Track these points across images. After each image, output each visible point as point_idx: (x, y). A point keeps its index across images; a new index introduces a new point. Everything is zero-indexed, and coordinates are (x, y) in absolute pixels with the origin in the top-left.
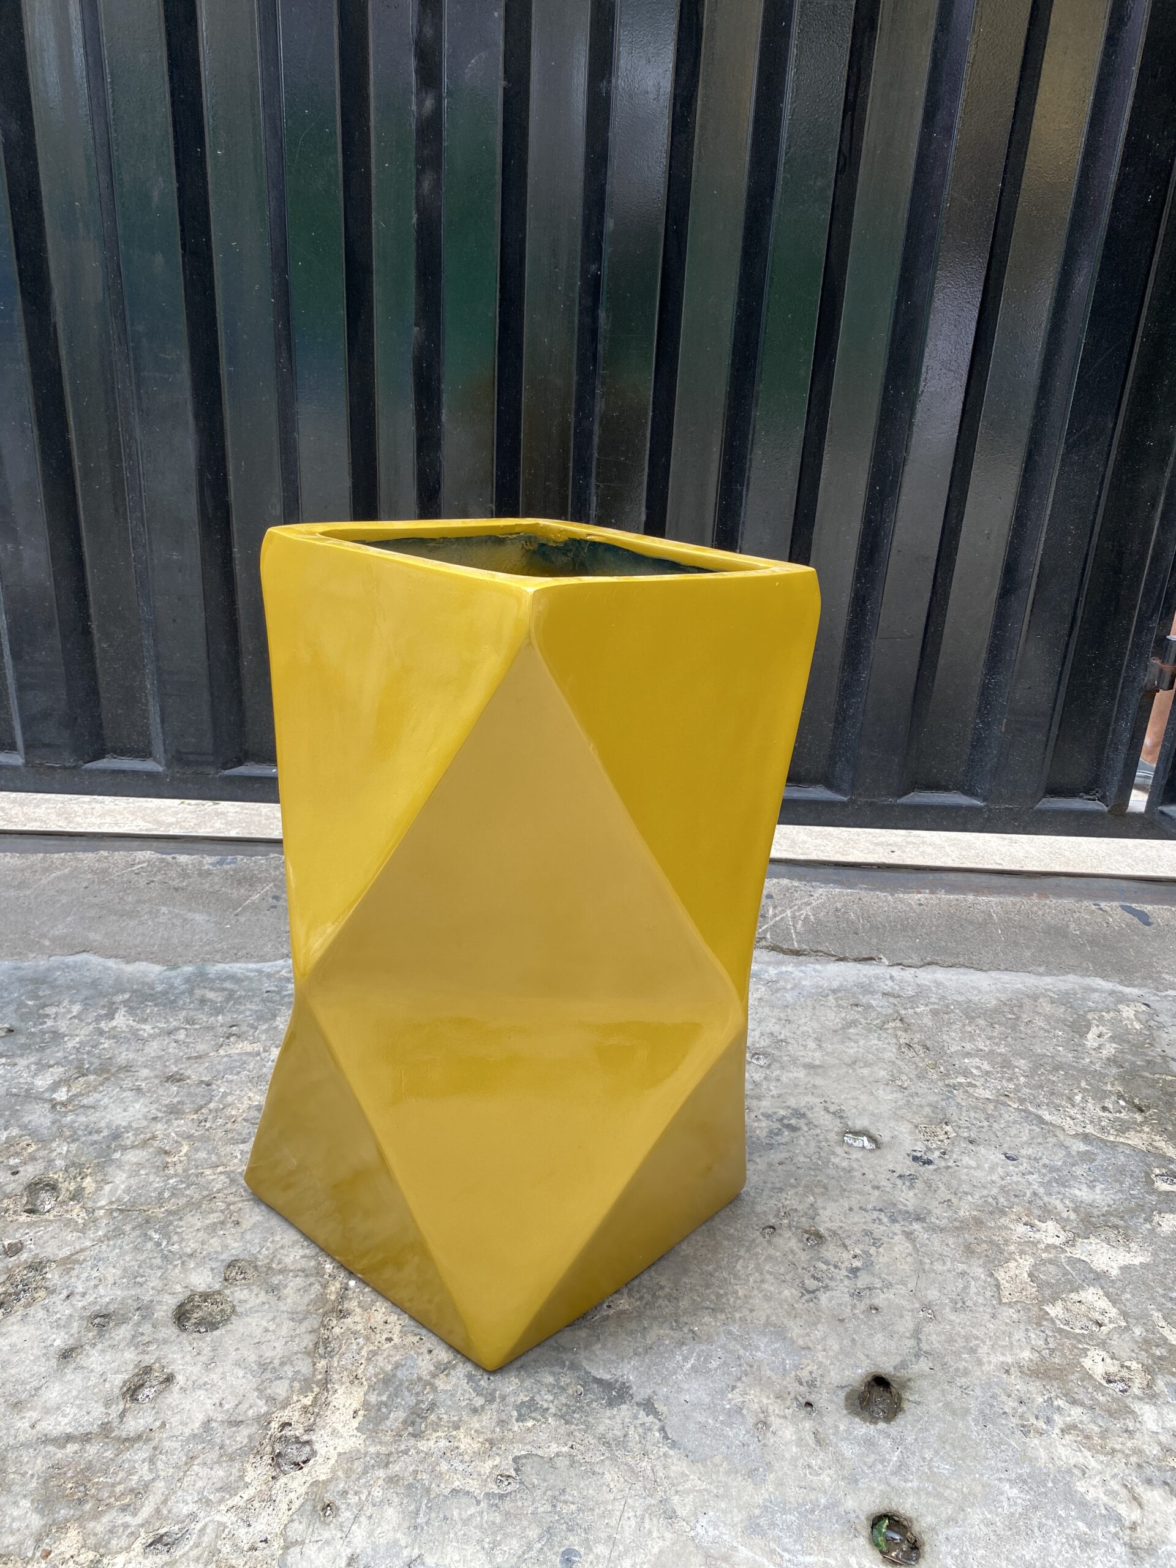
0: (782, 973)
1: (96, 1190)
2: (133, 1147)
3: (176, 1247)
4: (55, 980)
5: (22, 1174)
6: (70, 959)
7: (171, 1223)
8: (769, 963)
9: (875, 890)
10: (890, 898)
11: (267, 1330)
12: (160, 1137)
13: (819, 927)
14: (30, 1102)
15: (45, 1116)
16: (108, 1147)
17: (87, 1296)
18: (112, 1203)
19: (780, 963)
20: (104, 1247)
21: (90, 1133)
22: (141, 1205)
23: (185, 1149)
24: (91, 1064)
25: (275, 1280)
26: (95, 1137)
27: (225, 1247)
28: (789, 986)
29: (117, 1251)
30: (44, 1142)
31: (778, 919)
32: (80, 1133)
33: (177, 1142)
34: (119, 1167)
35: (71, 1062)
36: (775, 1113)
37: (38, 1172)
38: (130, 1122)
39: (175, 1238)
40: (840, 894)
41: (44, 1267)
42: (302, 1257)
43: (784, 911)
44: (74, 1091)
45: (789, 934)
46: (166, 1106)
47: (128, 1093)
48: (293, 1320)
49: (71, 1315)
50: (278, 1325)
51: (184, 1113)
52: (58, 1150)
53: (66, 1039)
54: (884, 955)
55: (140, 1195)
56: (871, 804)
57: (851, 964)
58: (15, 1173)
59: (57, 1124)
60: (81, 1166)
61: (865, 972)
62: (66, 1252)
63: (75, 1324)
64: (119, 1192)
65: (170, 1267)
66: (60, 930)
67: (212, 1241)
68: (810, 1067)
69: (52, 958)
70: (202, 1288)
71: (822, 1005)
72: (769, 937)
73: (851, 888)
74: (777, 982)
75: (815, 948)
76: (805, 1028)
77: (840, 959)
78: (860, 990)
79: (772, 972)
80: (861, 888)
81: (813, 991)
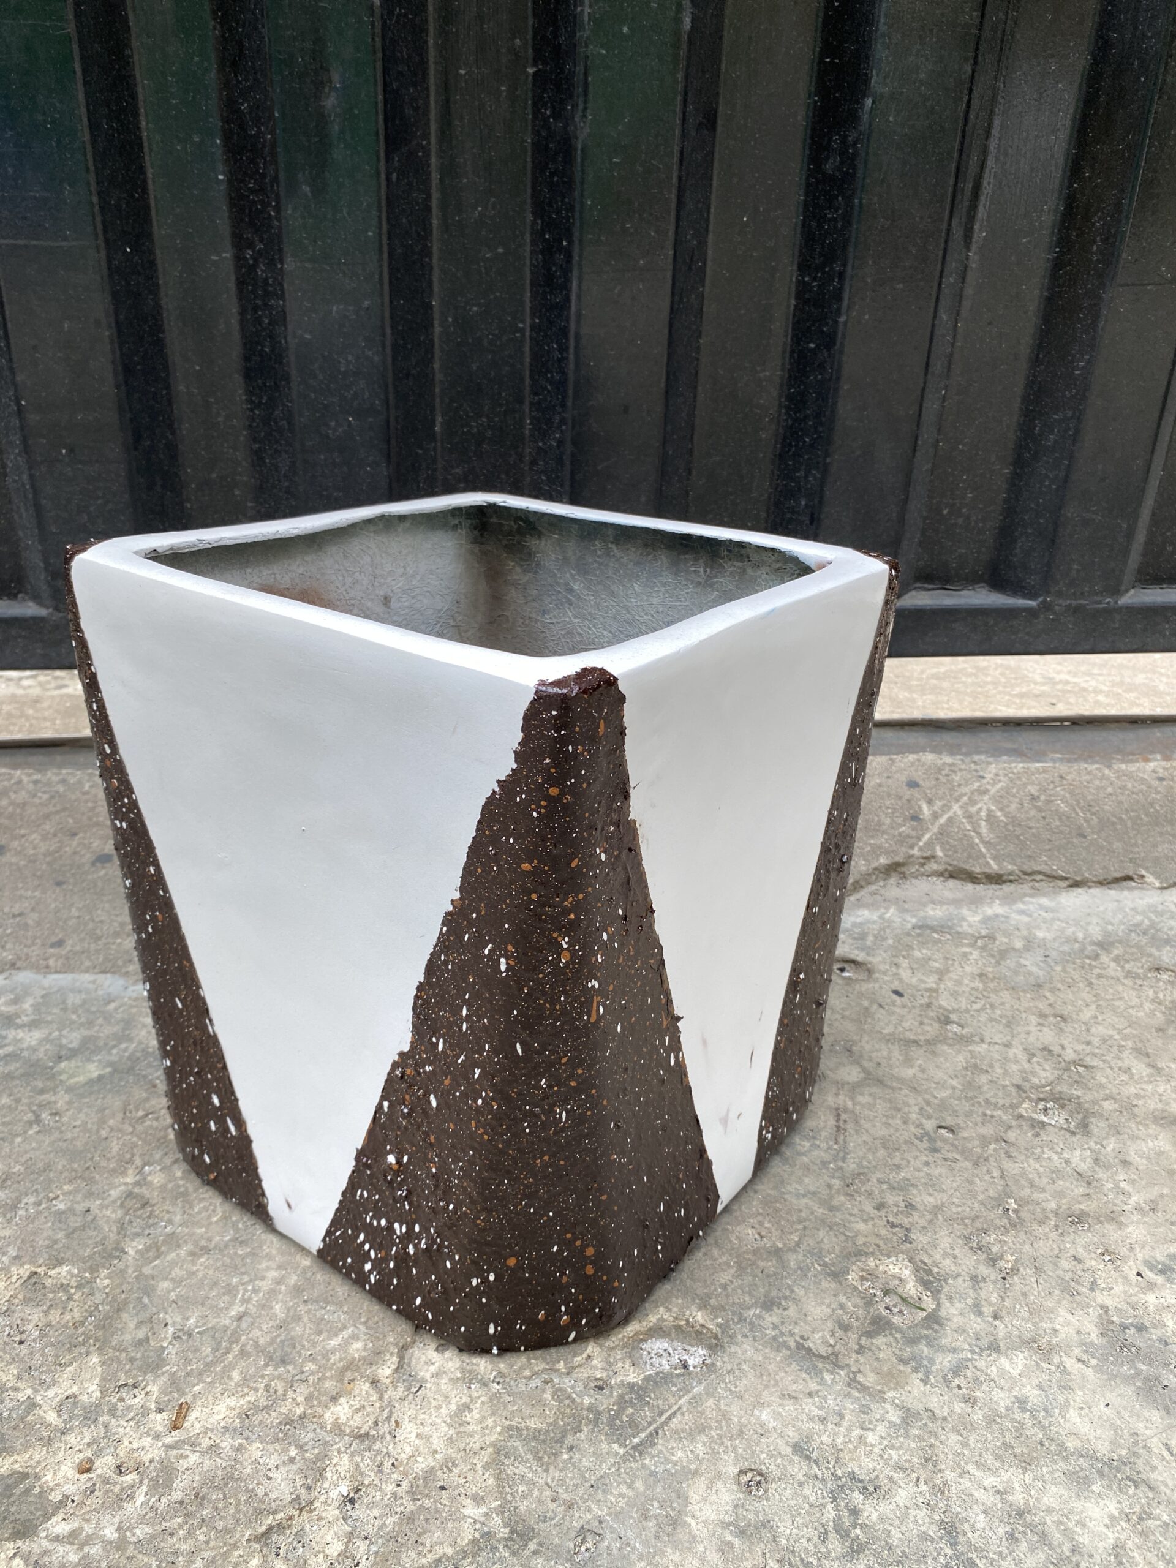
0: (989, 918)
8: (957, 903)
9: (1076, 760)
10: (1107, 771)
13: (1018, 831)
19: (975, 902)
28: (1018, 944)
31: (942, 820)
40: (1026, 771)
43: (946, 808)
45: (972, 845)
54: (1147, 869)
56: (1077, 610)
57: (1096, 891)
61: (1130, 904)
71: (1100, 976)
72: (940, 853)
73: (1039, 761)
74: (991, 937)
75: (1026, 868)
76: (1100, 1030)
77: (1076, 884)
78: (1144, 940)
79: (972, 919)
80: (1054, 761)
81: (1066, 948)
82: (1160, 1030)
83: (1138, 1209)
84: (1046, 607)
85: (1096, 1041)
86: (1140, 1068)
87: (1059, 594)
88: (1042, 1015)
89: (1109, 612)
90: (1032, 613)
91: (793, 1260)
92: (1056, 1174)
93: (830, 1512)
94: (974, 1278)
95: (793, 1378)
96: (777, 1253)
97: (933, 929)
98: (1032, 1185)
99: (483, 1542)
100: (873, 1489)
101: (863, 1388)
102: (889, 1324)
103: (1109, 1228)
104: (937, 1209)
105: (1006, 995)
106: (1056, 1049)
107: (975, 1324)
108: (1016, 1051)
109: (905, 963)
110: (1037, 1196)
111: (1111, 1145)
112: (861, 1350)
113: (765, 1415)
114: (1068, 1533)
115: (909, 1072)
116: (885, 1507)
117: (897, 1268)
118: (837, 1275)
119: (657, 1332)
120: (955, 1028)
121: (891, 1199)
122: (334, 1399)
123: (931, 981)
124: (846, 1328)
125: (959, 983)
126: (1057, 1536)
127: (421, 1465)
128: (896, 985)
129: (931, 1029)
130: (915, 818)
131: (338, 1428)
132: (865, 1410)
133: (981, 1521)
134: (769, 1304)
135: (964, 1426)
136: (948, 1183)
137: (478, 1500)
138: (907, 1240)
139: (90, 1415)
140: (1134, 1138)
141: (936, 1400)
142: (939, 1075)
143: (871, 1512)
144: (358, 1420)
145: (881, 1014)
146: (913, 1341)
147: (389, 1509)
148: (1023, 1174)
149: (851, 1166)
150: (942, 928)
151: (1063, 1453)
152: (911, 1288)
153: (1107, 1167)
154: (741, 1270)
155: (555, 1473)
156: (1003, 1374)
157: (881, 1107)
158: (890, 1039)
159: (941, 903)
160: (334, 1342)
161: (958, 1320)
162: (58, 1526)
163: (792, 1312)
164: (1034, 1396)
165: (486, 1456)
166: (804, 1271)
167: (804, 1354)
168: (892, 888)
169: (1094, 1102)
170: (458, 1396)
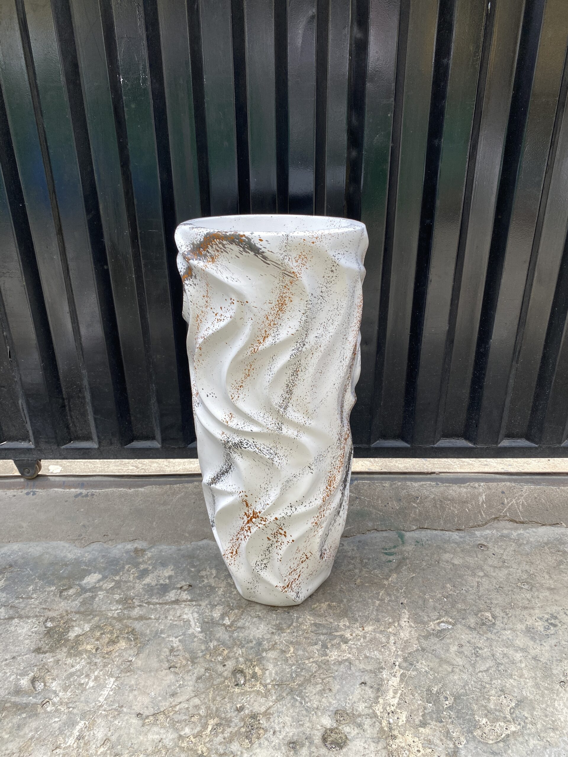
0: (519, 534)
1: (263, 674)
2: (269, 650)
3: (309, 704)
4: (198, 555)
5: (227, 666)
6: (200, 543)
7: (302, 692)
8: (511, 529)
9: (550, 485)
10: (558, 489)
11: (365, 748)
12: (279, 643)
13: (530, 508)
14: (215, 626)
15: (225, 634)
16: (259, 649)
17: (282, 732)
18: (272, 681)
19: (516, 529)
20: (279, 705)
21: (248, 643)
22: (285, 681)
23: (292, 650)
24: (233, 603)
25: (359, 720)
26: (251, 645)
27: (330, 703)
28: (525, 542)
29: (285, 707)
30: (230, 648)
31: (510, 505)
32: (244, 642)
33: (287, 645)
34: (267, 661)
35: (223, 602)
36: (543, 617)
37: (234, 665)
38: (263, 636)
39: (307, 699)
40: (535, 489)
41: (257, 717)
42: (366, 707)
43: (511, 500)
44: (232, 619)
45: (517, 513)
46: (275, 625)
47: (255, 619)
48: (374, 742)
49: (279, 743)
50: (369, 745)
51: (284, 629)
52: (238, 653)
53: (217, 589)
54: (563, 522)
55: (282, 676)
56: (549, 448)
57: (548, 527)
58: (224, 665)
59: (232, 638)
60: (251, 661)
61: (556, 532)
62: (263, 709)
63: (283, 748)
64: (273, 675)
65: (311, 715)
66: (190, 528)
67: (323, 700)
68: (550, 589)
69: (192, 543)
70: (329, 726)
71: (543, 552)
72: (508, 515)
73: (539, 485)
74: (519, 540)
75: (530, 520)
76: (540, 567)
77: (543, 525)
78: (558, 542)
79: (514, 534)
80: (543, 485)
81: (537, 544)
82: (554, 567)
83: (539, 607)
84: (540, 447)
85: (538, 569)
86: (547, 577)
87: (544, 444)
88: (527, 562)
89: (558, 448)
90: (536, 448)
91: (468, 611)
92: (523, 599)
93: (473, 651)
94: (503, 618)
95: (467, 631)
96: (465, 610)
97: (504, 537)
98: (517, 600)
99: (417, 650)
100: (480, 649)
101: (480, 634)
102: (486, 624)
103: (532, 610)
104: (497, 604)
105: (519, 556)
106: (529, 571)
107: (502, 625)
108: (519, 571)
109: (496, 546)
110: (518, 603)
111: (536, 593)
112: (480, 628)
113: (462, 636)
114: (513, 658)
115: (494, 574)
116: (482, 651)
117: (488, 614)
118: (476, 615)
119: (442, 622)
120: (506, 564)
121: (488, 601)
122: (389, 628)
123: (502, 552)
124: (478, 624)
125: (509, 552)
126: (511, 658)
127: (405, 639)
128: (494, 552)
129: (501, 564)
130: (503, 504)
131: (390, 632)
132: (480, 637)
133: (498, 654)
134: (463, 619)
135: (497, 641)
136: (500, 599)
137: (416, 645)
138: (490, 609)
139: (349, 627)
140: (541, 592)
141: (493, 637)
142: (501, 575)
143: (480, 652)
144: (393, 632)
145: (489, 560)
146: (490, 627)
147: (401, 645)
148: (516, 598)
149: (480, 594)
150: (507, 536)
151: (514, 646)
152: (490, 618)
153: (534, 598)
154: (458, 612)
155: (427, 642)
156: (506, 634)
157: (487, 582)
158: (491, 566)
159: (507, 529)
160: (386, 619)
161: (498, 624)
162: (350, 642)
163: (468, 620)
164: (510, 637)
165: (416, 638)
166: (470, 613)
167: (469, 627)
168: (496, 524)
169: (535, 584)
170: (409, 629)
